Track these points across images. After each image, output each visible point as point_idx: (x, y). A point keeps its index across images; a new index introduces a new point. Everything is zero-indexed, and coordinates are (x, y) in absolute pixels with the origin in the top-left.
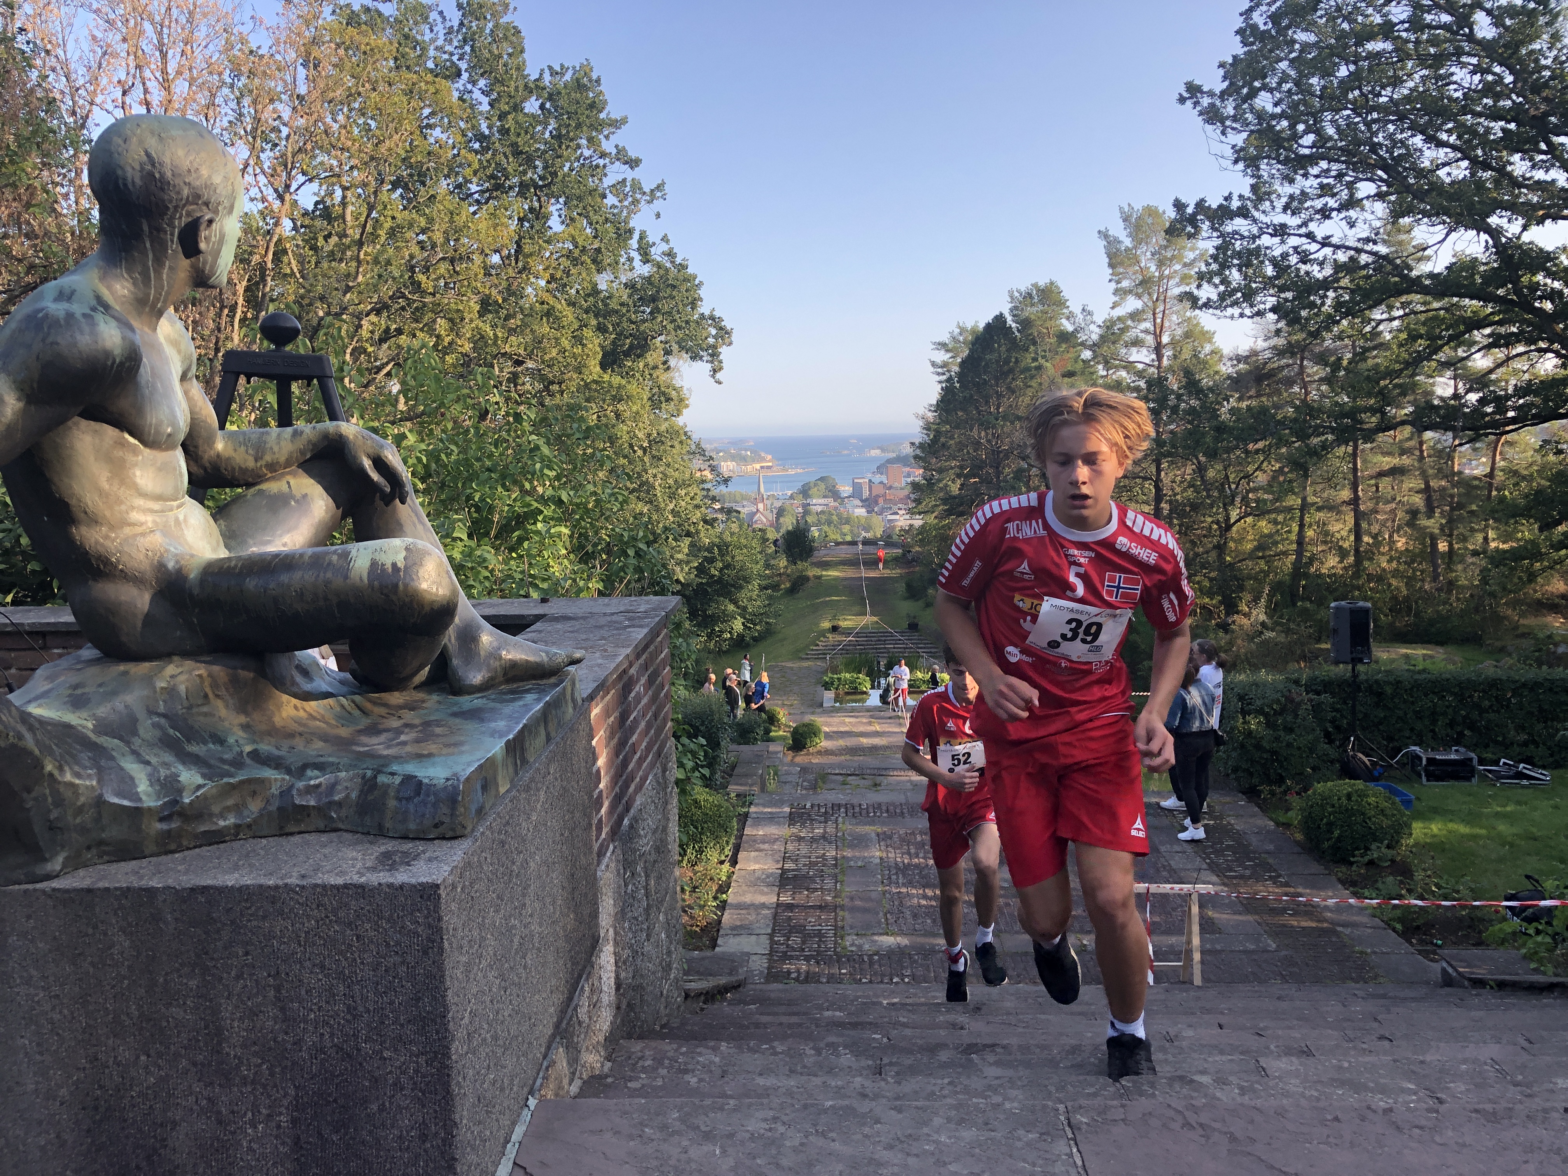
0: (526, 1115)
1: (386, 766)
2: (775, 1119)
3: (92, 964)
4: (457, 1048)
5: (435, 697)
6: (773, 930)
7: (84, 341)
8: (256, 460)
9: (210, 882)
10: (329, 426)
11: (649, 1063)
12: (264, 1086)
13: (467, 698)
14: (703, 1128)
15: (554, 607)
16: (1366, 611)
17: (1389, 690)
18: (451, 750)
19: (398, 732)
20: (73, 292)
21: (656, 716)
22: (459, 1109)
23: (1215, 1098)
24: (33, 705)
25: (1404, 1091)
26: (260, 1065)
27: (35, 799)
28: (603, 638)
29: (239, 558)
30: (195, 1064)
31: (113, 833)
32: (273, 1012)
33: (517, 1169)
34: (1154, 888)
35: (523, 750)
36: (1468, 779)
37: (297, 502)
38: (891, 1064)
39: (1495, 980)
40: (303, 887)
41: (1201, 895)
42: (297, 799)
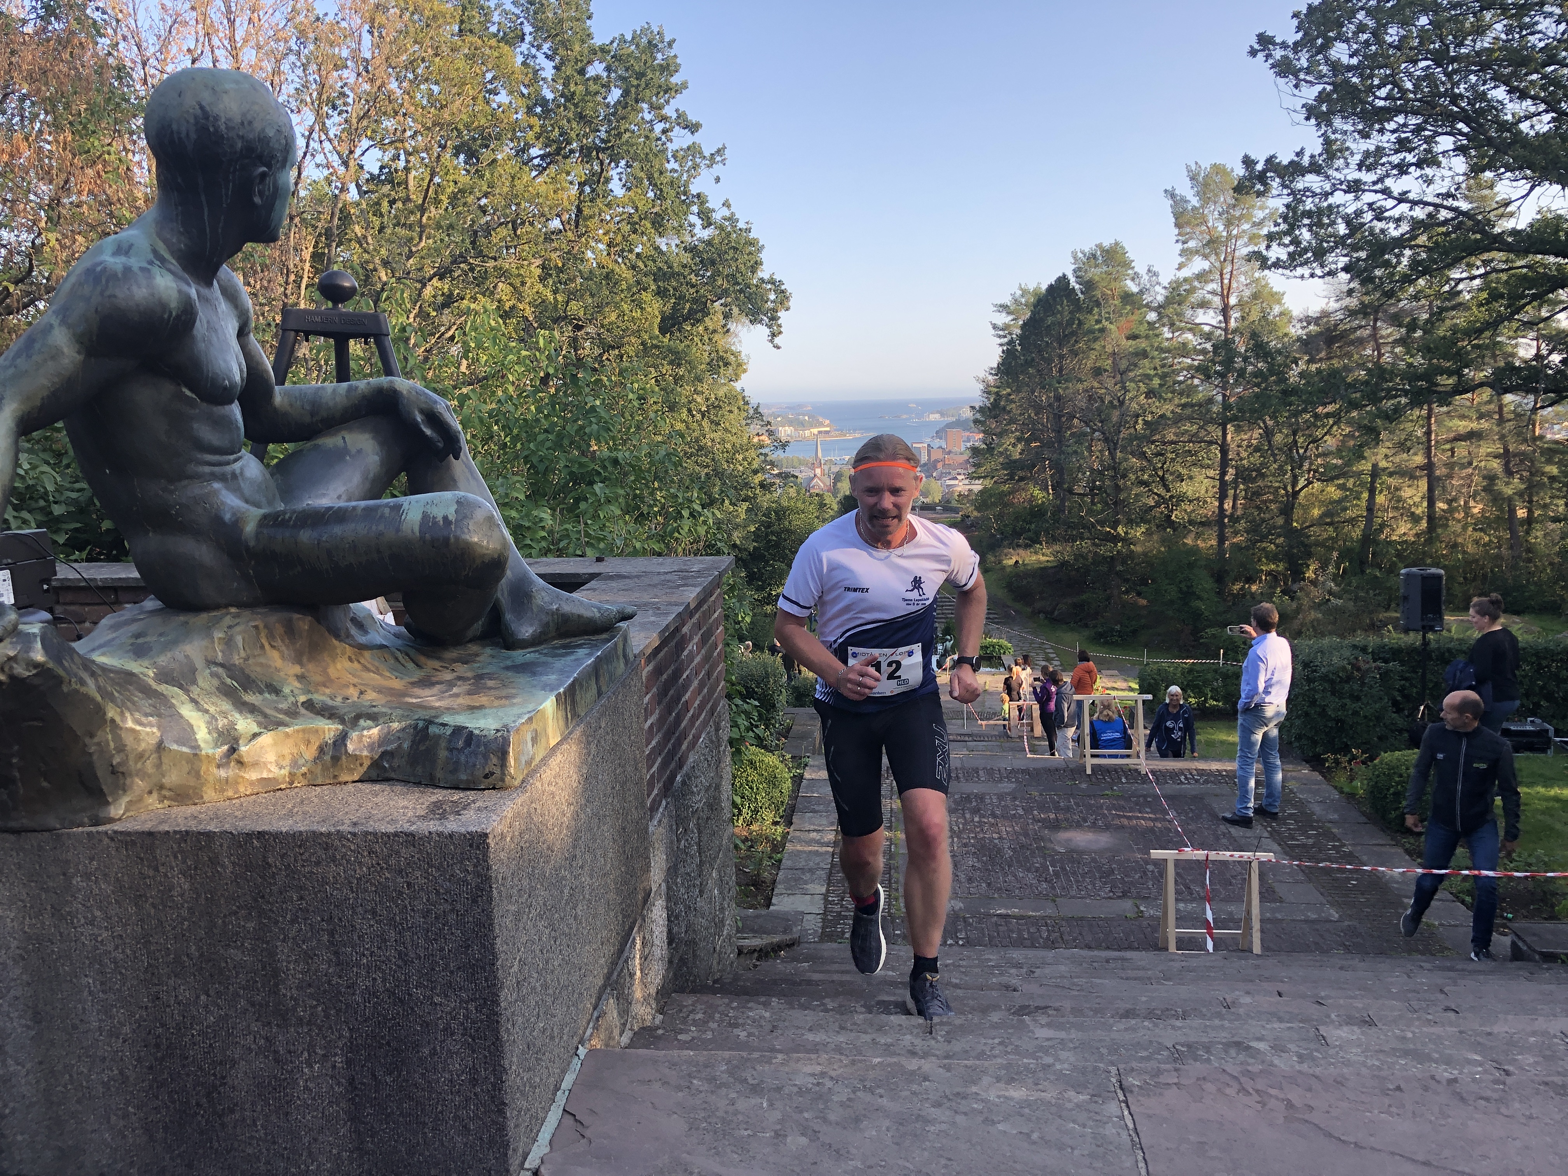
0: (576, 1064)
1: (436, 717)
2: (823, 1074)
3: (154, 906)
4: (506, 996)
5: (488, 651)
6: (828, 891)
7: (139, 293)
8: (312, 414)
9: (266, 828)
10: (383, 380)
11: (700, 1016)
12: (320, 1028)
13: (520, 652)
14: (751, 1081)
15: (611, 566)
16: (1439, 577)
18: (503, 702)
19: (451, 684)
20: (131, 246)
21: (709, 674)
22: (508, 1055)
23: (1272, 1064)
24: (97, 653)
25: (1469, 1062)
26: (315, 1007)
27: (99, 744)
28: (656, 596)
29: (294, 512)
30: (253, 1005)
31: (173, 778)
32: (327, 955)
33: (567, 1116)
34: (1213, 855)
35: (574, 703)
36: (1544, 751)
37: (352, 456)
38: (942, 1023)
40: (354, 834)
41: (1261, 864)
42: (350, 747)
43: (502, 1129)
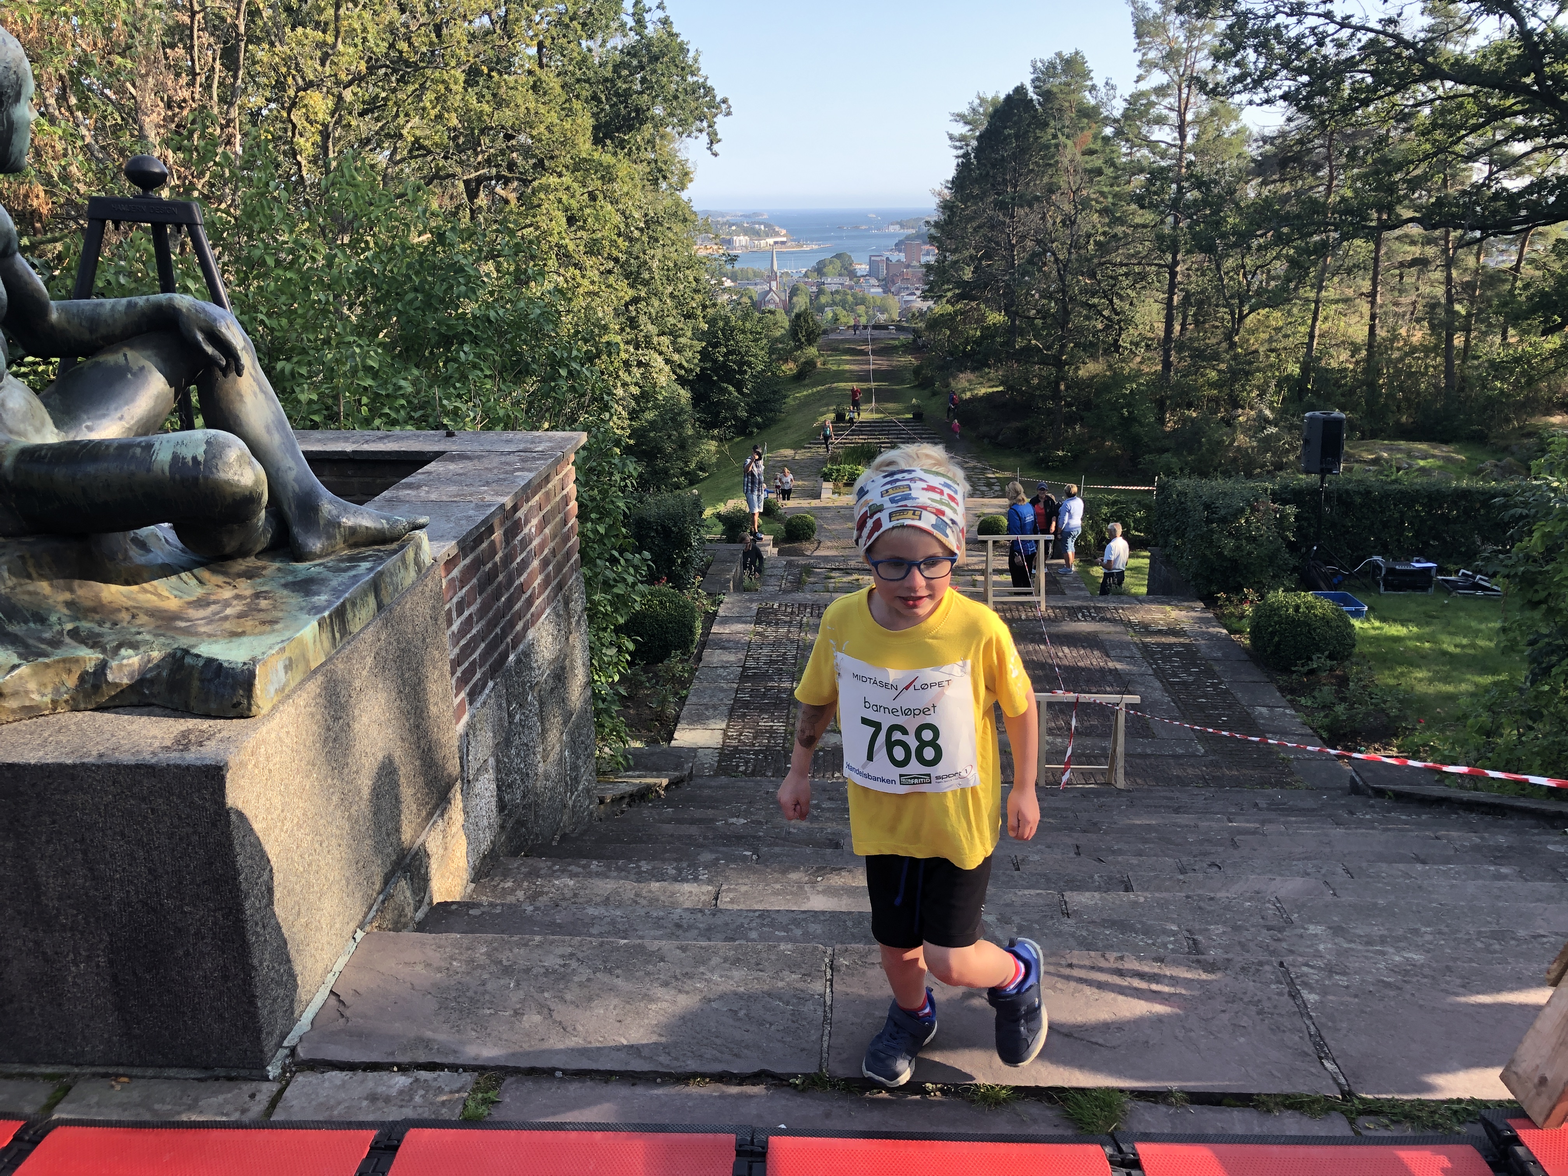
0: (351, 946)
1: (194, 646)
2: (572, 955)
5: (275, 564)
6: (728, 726)
8: (91, 331)
10: (163, 297)
12: (82, 933)
14: (505, 963)
16: (1339, 421)
17: (1358, 500)
18: (265, 628)
19: (227, 604)
21: (555, 551)
26: (76, 915)
28: (487, 484)
29: (50, 448)
33: (333, 997)
34: (1085, 697)
35: (342, 623)
36: (1424, 589)
37: (134, 375)
39: (1393, 791)
42: (110, 677)
43: (253, 1015)
